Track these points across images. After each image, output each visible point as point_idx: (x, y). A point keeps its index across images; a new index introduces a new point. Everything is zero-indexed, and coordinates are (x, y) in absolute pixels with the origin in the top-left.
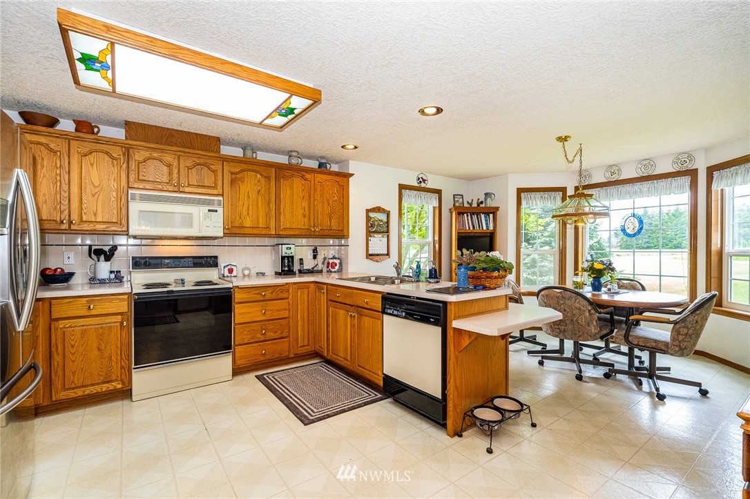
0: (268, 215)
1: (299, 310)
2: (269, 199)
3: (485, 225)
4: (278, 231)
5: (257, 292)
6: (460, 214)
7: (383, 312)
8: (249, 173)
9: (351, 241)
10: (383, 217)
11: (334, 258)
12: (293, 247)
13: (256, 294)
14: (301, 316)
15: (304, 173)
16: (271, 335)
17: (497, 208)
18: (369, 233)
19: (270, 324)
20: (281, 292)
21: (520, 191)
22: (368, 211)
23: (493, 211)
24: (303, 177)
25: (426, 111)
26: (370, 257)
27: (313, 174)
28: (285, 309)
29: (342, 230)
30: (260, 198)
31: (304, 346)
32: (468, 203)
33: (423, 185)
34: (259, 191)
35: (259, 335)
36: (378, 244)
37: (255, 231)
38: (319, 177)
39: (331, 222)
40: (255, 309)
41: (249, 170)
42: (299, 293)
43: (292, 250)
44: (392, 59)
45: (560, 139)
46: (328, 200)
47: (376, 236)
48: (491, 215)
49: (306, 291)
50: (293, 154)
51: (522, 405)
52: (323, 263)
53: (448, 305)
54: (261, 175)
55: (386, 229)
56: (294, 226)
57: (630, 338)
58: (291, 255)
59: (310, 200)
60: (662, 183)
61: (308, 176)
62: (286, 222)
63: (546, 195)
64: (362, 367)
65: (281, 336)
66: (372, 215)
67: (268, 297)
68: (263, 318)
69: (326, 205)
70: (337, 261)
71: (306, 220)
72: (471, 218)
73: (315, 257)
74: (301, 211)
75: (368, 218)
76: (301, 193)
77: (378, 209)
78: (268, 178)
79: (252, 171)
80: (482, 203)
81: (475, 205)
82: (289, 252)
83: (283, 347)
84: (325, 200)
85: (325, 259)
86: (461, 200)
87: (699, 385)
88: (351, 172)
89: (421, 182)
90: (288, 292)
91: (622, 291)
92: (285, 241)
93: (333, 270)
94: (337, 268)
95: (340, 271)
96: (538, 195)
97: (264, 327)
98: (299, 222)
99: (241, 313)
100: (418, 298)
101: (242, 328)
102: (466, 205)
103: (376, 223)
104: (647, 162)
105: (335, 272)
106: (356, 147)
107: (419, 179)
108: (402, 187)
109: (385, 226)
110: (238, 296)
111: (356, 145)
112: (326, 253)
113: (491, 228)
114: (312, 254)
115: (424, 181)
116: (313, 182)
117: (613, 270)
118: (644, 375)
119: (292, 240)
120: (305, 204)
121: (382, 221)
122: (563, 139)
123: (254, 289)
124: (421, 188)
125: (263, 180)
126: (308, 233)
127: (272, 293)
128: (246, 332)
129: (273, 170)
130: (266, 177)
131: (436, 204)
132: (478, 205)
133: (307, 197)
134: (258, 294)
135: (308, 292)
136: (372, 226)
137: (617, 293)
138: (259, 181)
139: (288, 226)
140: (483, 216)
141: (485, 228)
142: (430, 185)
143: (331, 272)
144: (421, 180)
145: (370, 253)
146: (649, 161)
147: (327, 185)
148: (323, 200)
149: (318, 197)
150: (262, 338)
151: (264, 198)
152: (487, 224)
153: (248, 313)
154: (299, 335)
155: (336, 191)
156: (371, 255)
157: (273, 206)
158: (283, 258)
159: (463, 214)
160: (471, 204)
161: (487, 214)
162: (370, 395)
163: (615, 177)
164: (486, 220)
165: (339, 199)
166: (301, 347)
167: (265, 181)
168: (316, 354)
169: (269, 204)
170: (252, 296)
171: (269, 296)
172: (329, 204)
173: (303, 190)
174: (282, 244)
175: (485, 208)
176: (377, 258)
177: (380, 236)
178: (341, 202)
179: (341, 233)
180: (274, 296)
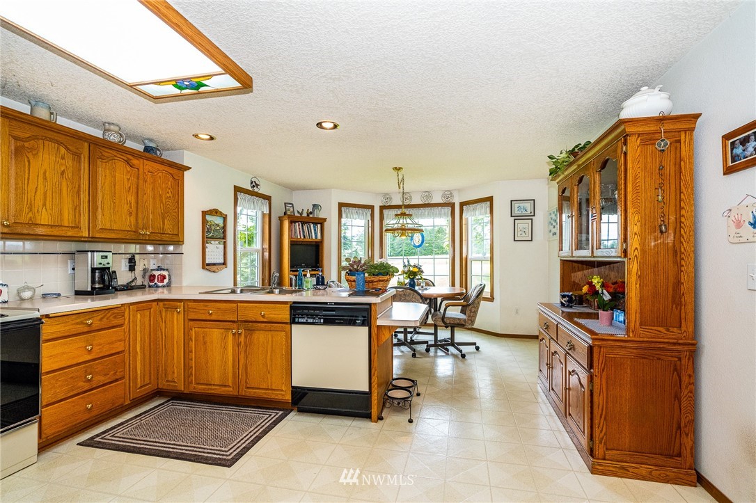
0: (76, 208)
1: (139, 339)
2: (79, 186)
3: (314, 234)
4: (93, 232)
5: (79, 320)
6: (292, 222)
7: (293, 322)
8: (46, 143)
9: (185, 248)
10: (219, 221)
11: (159, 269)
12: (109, 255)
13: (77, 323)
14: (141, 346)
15: (130, 157)
16: (101, 379)
17: (325, 220)
18: (205, 240)
19: (97, 364)
20: (115, 317)
21: (341, 205)
22: (204, 213)
23: (321, 222)
24: (128, 162)
25: (324, 124)
26: (207, 267)
27: (141, 160)
28: (120, 341)
29: (177, 235)
30: (64, 183)
31: (144, 386)
32: (298, 212)
33: (256, 189)
34: (63, 173)
35: (82, 384)
36: (215, 252)
37: (56, 232)
38: (149, 165)
39: (164, 224)
40: (77, 346)
41: (45, 139)
42: (139, 316)
43: (110, 260)
44: (344, 76)
45: (395, 169)
46: (161, 196)
47: (213, 242)
48: (319, 225)
49: (147, 313)
50: (112, 127)
51: (413, 381)
52: (144, 277)
53: (372, 306)
54: (67, 149)
55: (222, 235)
56: (115, 227)
57: (445, 320)
58: (107, 266)
59: (137, 193)
60: (436, 210)
61: (135, 162)
62: (103, 221)
63: (360, 210)
64: (256, 388)
65: (114, 378)
66: (209, 218)
67: (95, 327)
68: (88, 357)
69: (158, 202)
70: (165, 273)
71: (133, 219)
72: (302, 226)
73: (132, 268)
74: (127, 207)
75: (204, 222)
76: (126, 182)
77: (215, 212)
78: (77, 156)
79: (51, 140)
80: (311, 213)
81: (305, 215)
82: (104, 261)
83: (115, 393)
84: (158, 196)
85: (145, 271)
86: (292, 209)
87: (474, 344)
88: (186, 164)
89: (254, 186)
90: (123, 316)
91: (428, 287)
92: (100, 246)
93: (160, 284)
94: (166, 281)
95: (169, 285)
96: (354, 210)
97: (89, 371)
98: (125, 222)
99: (51, 357)
100: (336, 304)
101: (53, 377)
102: (297, 214)
103: (213, 228)
104: (427, 194)
105: (164, 287)
106: (212, 138)
107: (252, 183)
108: (237, 190)
109: (221, 231)
110: (46, 331)
111: (213, 135)
112: (146, 263)
113: (319, 237)
114: (128, 264)
115: (257, 185)
116: (141, 170)
117: (422, 272)
118: (449, 345)
119: (112, 247)
120: (132, 198)
121: (219, 226)
122: (397, 169)
123: (74, 316)
124: (253, 192)
125: (69, 157)
126: (134, 237)
127: (101, 320)
128: (59, 383)
129: (86, 145)
130: (74, 154)
131: (266, 211)
132: (308, 215)
133: (133, 189)
134: (82, 323)
135: (150, 313)
136: (209, 231)
137: (426, 289)
138: (63, 158)
139: (108, 226)
140: (312, 225)
141: (314, 237)
142: (262, 190)
143: (158, 287)
144: (254, 184)
145: (208, 261)
146: (428, 194)
147: (160, 177)
148: (154, 195)
149: (149, 190)
150: (87, 386)
151: (72, 183)
152: (315, 234)
153: (64, 353)
154: (139, 372)
155: (169, 186)
156: (208, 265)
157: (84, 196)
158: (93, 270)
159: (295, 222)
160: (301, 214)
161: (315, 224)
162: (270, 415)
163: (407, 203)
164: (315, 230)
165: (174, 196)
166: (141, 387)
167: (74, 159)
168: (158, 393)
169: (78, 193)
170: (71, 327)
171: (97, 325)
172: (161, 202)
173: (128, 179)
174: (94, 251)
175: (314, 218)
176: (214, 268)
177: (217, 242)
178: (176, 200)
179: (176, 238)
180: (104, 324)
